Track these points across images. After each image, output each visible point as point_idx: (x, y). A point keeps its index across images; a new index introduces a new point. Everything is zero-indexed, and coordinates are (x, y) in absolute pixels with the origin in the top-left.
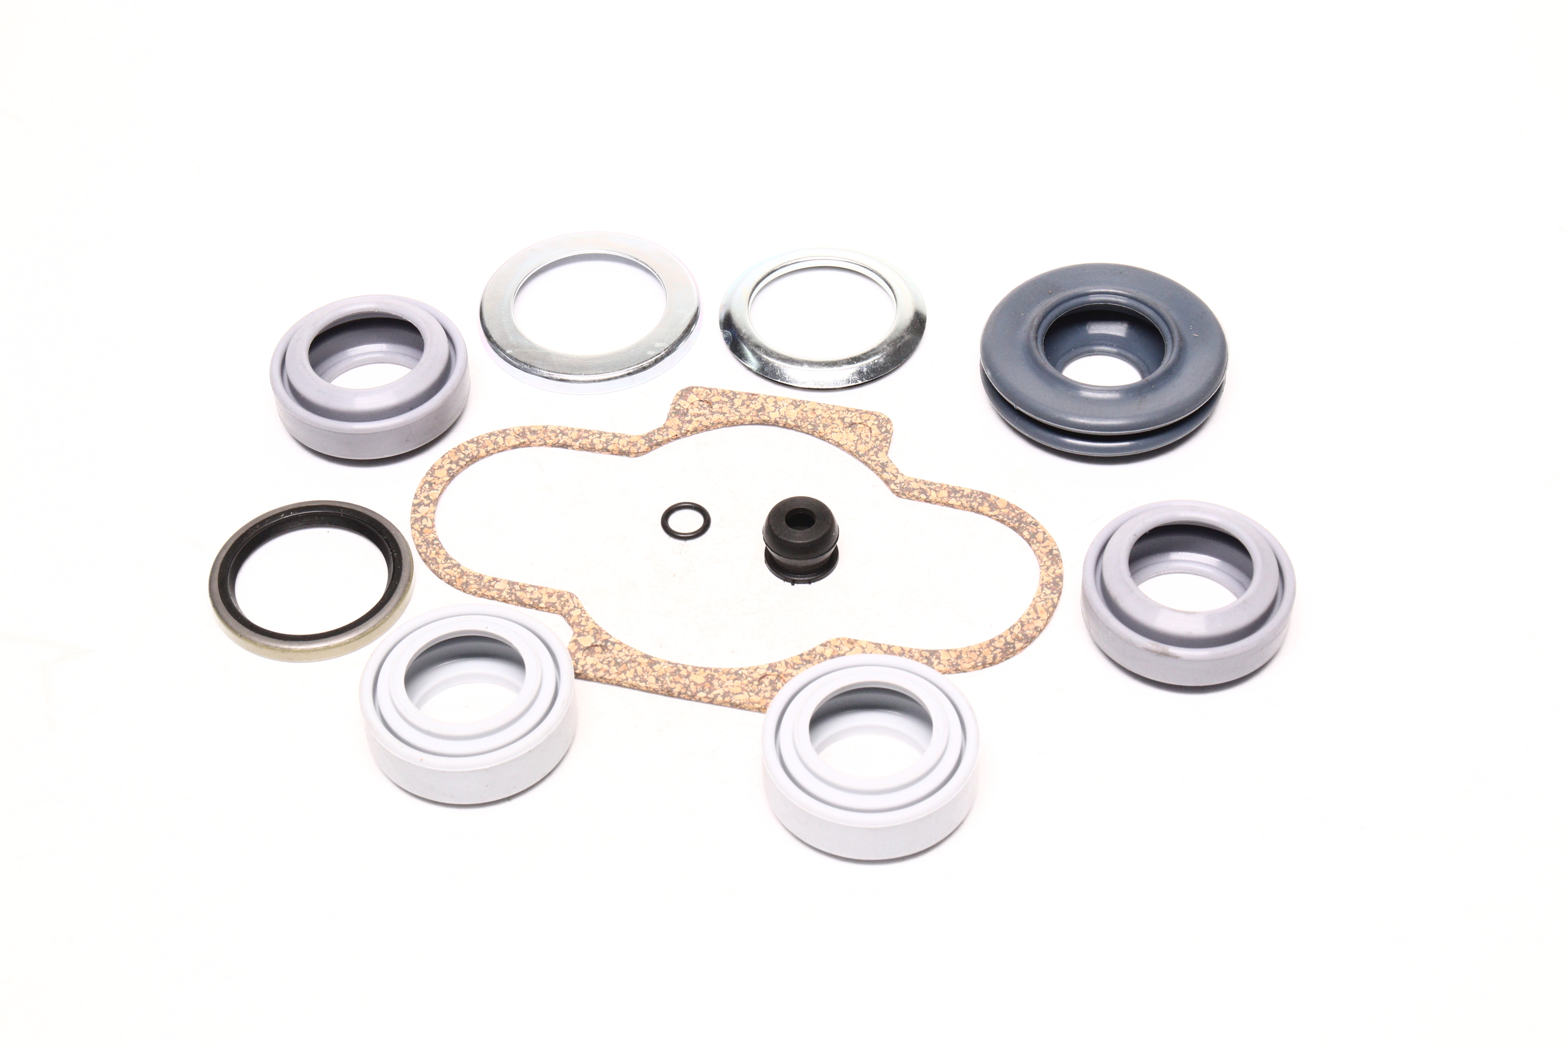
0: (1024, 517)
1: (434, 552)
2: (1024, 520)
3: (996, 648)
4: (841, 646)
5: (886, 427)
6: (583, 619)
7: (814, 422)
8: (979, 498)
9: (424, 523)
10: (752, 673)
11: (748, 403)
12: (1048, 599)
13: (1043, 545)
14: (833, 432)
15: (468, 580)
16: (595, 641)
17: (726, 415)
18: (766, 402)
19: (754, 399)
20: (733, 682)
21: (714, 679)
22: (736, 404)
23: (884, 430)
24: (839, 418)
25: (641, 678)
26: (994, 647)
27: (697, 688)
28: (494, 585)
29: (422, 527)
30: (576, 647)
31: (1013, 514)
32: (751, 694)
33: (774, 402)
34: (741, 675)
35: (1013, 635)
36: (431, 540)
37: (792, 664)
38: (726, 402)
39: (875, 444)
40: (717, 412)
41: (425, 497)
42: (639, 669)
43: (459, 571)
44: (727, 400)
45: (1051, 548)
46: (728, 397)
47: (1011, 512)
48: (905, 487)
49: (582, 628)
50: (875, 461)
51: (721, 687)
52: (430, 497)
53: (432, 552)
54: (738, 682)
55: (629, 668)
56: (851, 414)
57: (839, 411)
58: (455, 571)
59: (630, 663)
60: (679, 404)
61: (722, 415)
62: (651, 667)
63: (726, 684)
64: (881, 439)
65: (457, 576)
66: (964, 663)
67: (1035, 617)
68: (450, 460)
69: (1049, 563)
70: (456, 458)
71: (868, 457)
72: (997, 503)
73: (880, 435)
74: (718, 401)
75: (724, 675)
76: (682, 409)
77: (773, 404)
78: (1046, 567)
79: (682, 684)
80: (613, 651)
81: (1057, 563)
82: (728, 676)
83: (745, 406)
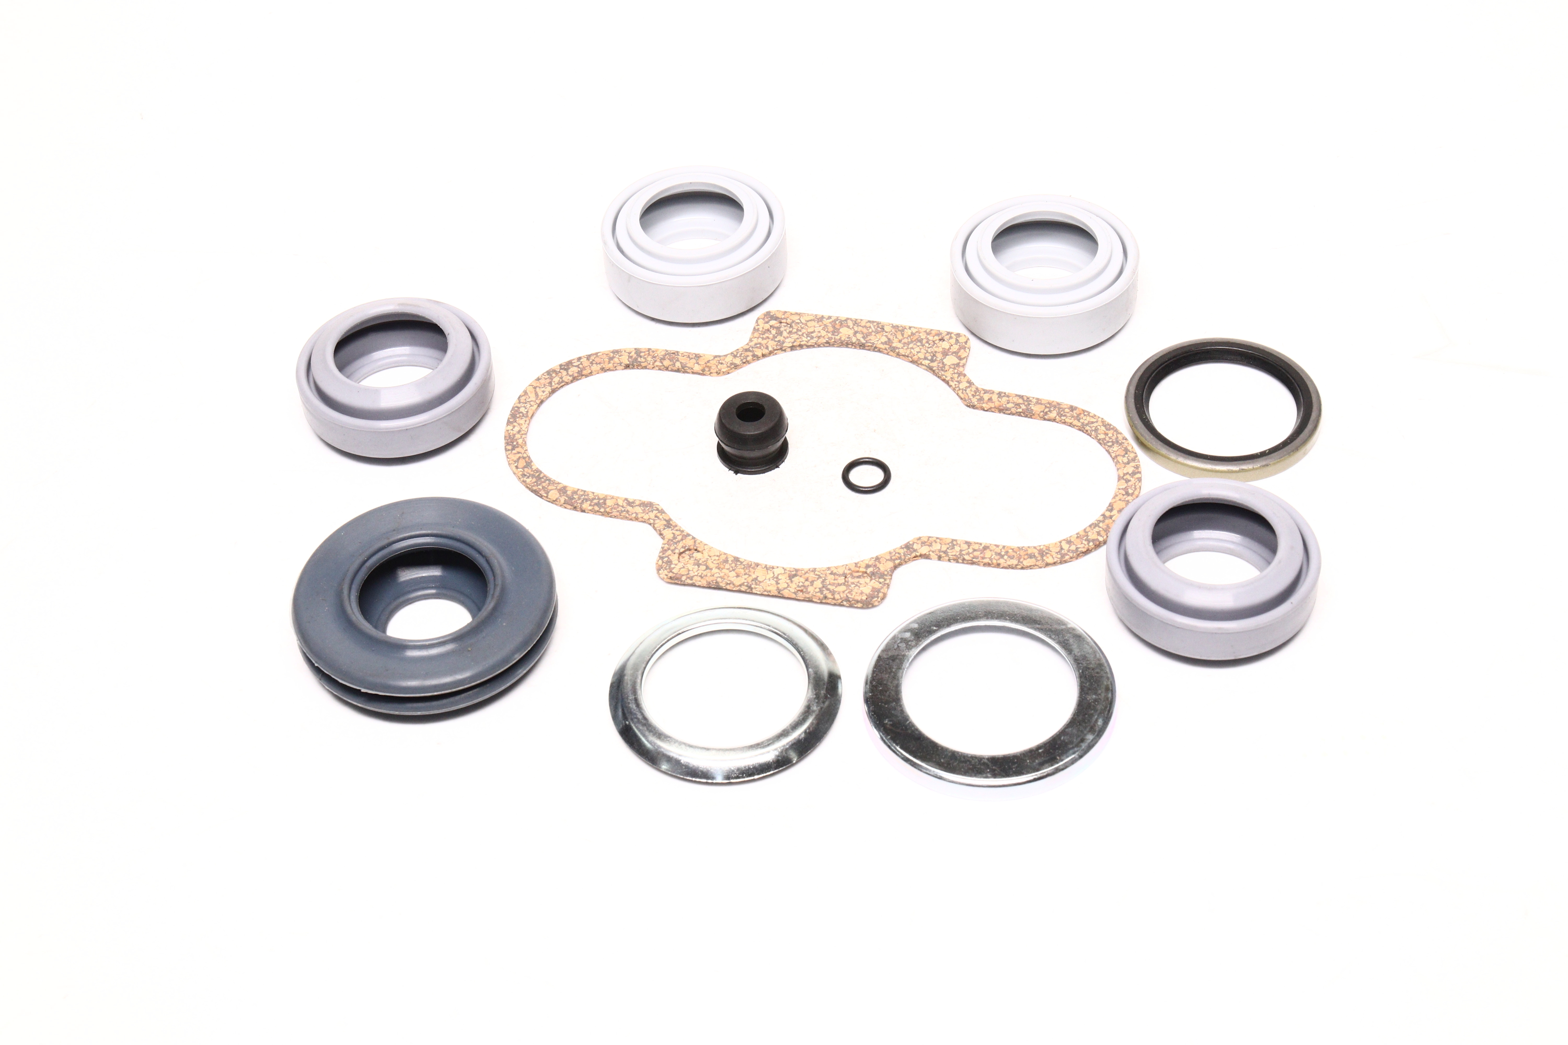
0: (535, 482)
1: (1109, 435)
2: (534, 480)
3: (578, 366)
4: (717, 364)
5: (663, 562)
6: (956, 379)
7: (737, 564)
8: (575, 499)
9: (1126, 458)
10: (798, 338)
11: (807, 583)
12: (523, 403)
13: (520, 455)
14: (717, 556)
15: (1071, 413)
16: (942, 361)
17: (829, 572)
18: (787, 583)
19: (800, 587)
20: (814, 330)
21: (832, 332)
22: (820, 582)
23: (666, 559)
24: (711, 569)
25: (898, 329)
26: (579, 368)
27: (847, 323)
28: (1045, 408)
29: (1126, 455)
30: (959, 354)
31: (544, 484)
32: (799, 321)
33: (779, 583)
34: (807, 337)
35: (560, 376)
36: (1115, 445)
37: (762, 347)
38: (830, 584)
39: (675, 546)
40: (839, 575)
41: (1130, 481)
42: (900, 337)
43: (1081, 421)
44: (829, 587)
45: (513, 451)
46: (828, 589)
47: (546, 487)
48: (648, 508)
49: (956, 371)
50: (677, 530)
51: (825, 325)
52: (1124, 481)
53: (1112, 435)
54: (810, 330)
55: (909, 338)
56: (698, 573)
57: (711, 576)
58: (1086, 420)
59: (908, 342)
60: (880, 583)
61: (834, 572)
62: (889, 339)
63: (821, 328)
64: (669, 551)
65: (1082, 415)
66: (608, 354)
67: (538, 389)
68: (1113, 519)
69: (518, 436)
70: (1107, 521)
71: (683, 533)
72: (558, 494)
73: (670, 555)
74: (839, 587)
75: (823, 335)
76: (877, 579)
77: (779, 582)
78: (520, 433)
79: (860, 326)
80: (926, 352)
81: (510, 436)
82: (819, 335)
83: (810, 580)
